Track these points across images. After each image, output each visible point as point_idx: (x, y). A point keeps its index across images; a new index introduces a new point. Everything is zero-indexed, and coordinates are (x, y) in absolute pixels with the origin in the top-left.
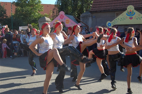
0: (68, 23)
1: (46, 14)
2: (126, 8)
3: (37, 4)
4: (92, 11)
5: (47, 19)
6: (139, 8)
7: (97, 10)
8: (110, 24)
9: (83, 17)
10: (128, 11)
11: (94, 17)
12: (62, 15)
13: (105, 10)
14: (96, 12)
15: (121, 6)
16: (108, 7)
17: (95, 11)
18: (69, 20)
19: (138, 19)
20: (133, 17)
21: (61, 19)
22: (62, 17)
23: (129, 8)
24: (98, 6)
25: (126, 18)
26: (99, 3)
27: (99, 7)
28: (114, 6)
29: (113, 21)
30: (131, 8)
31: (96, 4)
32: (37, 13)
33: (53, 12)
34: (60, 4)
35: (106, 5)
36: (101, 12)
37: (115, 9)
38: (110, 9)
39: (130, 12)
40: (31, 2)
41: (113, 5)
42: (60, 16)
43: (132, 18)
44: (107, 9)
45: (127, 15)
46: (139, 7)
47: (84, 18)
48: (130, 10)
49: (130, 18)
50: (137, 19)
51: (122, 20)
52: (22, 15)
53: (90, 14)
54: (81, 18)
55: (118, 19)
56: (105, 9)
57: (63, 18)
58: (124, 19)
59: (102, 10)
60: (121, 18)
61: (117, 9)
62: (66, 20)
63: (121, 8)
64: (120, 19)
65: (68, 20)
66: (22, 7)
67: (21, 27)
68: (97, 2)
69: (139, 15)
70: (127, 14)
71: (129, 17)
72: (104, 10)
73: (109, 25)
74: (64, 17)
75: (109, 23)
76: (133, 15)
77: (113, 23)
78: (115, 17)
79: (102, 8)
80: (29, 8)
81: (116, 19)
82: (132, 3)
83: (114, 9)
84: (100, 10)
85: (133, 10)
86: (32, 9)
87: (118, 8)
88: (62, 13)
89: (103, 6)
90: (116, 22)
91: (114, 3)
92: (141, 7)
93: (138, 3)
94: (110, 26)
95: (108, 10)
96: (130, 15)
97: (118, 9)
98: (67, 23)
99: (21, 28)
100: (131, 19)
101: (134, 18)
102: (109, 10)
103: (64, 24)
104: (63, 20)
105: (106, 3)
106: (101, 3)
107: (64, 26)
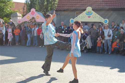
0: (38, 19)
1: (17, 10)
2: (85, 9)
3: (9, 1)
4: (57, 10)
5: (18, 14)
6: (96, 9)
7: (61, 9)
10: (87, 11)
11: (59, 14)
13: (68, 10)
14: (61, 10)
15: (80, 7)
16: (70, 8)
17: (59, 10)
18: (39, 16)
19: (95, 18)
20: (91, 16)
21: (32, 15)
22: (33, 13)
23: (88, 9)
24: (62, 6)
25: (85, 17)
26: (62, 4)
27: (62, 7)
29: (75, 19)
30: (89, 9)
31: (60, 4)
32: (9, 9)
33: (24, 9)
35: (68, 6)
36: (64, 10)
37: (75, 9)
38: (72, 9)
39: (89, 12)
41: (74, 6)
42: (31, 13)
43: (90, 17)
44: (69, 9)
45: (87, 14)
46: (94, 8)
48: (89, 11)
49: (88, 17)
50: (94, 18)
51: (82, 18)
56: (68, 9)
57: (34, 14)
58: (84, 17)
59: (65, 9)
60: (82, 17)
62: (37, 16)
63: (80, 9)
64: (81, 17)
65: (38, 16)
68: (61, 3)
69: (95, 15)
70: (86, 13)
71: (88, 16)
72: (66, 9)
73: (72, 21)
74: (34, 13)
75: (72, 20)
76: (91, 15)
78: (76, 15)
79: (65, 8)
81: (78, 17)
84: (63, 9)
85: (91, 11)
86: (4, 5)
87: (78, 9)
88: (33, 10)
89: (66, 6)
91: (75, 4)
92: (95, 8)
93: (93, 5)
95: (70, 10)
96: (88, 15)
97: (77, 9)
98: (37, 18)
100: (89, 18)
101: (91, 17)
102: (71, 9)
103: (35, 19)
104: (34, 16)
105: (68, 4)
106: (64, 4)
107: (35, 21)
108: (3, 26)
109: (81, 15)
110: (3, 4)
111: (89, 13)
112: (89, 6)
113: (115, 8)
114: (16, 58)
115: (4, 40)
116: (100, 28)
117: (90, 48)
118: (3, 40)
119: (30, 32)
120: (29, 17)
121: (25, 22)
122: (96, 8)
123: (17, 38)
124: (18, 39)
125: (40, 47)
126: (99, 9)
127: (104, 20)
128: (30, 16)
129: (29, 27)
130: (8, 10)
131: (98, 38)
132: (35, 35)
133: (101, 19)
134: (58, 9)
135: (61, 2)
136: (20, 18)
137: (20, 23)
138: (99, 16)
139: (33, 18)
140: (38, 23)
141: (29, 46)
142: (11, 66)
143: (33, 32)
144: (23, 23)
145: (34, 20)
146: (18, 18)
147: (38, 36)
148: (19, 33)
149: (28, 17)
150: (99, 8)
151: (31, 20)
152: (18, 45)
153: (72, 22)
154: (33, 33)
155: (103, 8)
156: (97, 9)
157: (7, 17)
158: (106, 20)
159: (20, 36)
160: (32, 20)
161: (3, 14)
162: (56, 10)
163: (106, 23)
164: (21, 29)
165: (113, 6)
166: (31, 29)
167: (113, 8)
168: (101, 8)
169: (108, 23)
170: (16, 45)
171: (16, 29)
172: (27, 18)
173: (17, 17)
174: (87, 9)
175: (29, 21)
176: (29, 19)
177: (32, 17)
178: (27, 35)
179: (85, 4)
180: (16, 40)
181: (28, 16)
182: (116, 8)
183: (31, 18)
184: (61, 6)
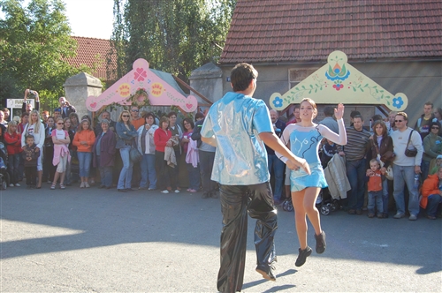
0: (160, 95)
1: (85, 66)
2: (324, 58)
3: (57, 35)
4: (225, 63)
5: (90, 79)
7: (238, 60)
8: (281, 101)
9: (200, 79)
10: (330, 67)
12: (140, 70)
13: (262, 62)
15: (306, 53)
16: (269, 54)
17: (232, 63)
18: (161, 85)
19: (359, 90)
20: (343, 82)
21: (139, 80)
22: (141, 75)
23: (334, 58)
24: (241, 49)
25: (324, 87)
26: (243, 42)
27: (243, 52)
28: (285, 51)
29: (288, 93)
30: (338, 58)
31: (236, 42)
32: (56, 62)
33: (109, 61)
34: (128, 39)
35: (263, 48)
37: (288, 61)
38: (275, 59)
39: (337, 70)
40: (40, 27)
41: (284, 47)
42: (135, 73)
43: (342, 86)
44: (268, 59)
45: (329, 78)
46: (355, 57)
47: (201, 81)
48: (337, 65)
49: (334, 86)
50: (355, 90)
51: (313, 91)
52: (14, 64)
53: (216, 69)
54: (191, 82)
55: (303, 87)
56: (262, 58)
57: (143, 80)
58: (319, 89)
59: (253, 60)
60: (311, 86)
61: (293, 59)
62: (153, 85)
63: (305, 58)
64: (308, 87)
65: (157, 83)
66: (14, 43)
67: (14, 100)
68: (239, 39)
69: (360, 78)
70: (326, 75)
71: (332, 83)
72: (257, 60)
73: (278, 103)
74: (146, 76)
75: (277, 99)
76: (343, 79)
77: (288, 99)
78: (290, 81)
79: (254, 55)
80: (35, 47)
81: (297, 89)
82: (343, 45)
83: (286, 59)
84: (245, 60)
85: (344, 66)
86: (43, 47)
87: (298, 59)
88: (141, 63)
89: (256, 48)
90: (297, 97)
91: (287, 44)
92: (358, 56)
93: (351, 46)
94: (280, 105)
95: (269, 62)
96: (336, 78)
97: (296, 61)
98: (154, 92)
99: (12, 103)
100: (338, 89)
101: (345, 87)
102: (273, 61)
103: (146, 95)
104: (143, 85)
105: (263, 41)
106: (249, 42)
107: (148, 102)
108: (37, 121)
109: (309, 81)
110: (38, 45)
111: (337, 74)
112: (338, 49)
113: (432, 54)
114: (81, 232)
115: (40, 168)
116: (379, 125)
117: (344, 196)
118: (36, 168)
119: (131, 140)
120: (127, 86)
121: (111, 107)
122: (363, 56)
123: (84, 163)
124: (87, 166)
125: (166, 192)
126: (371, 58)
127: (392, 97)
128: (129, 86)
129: (128, 123)
130: (55, 65)
131: (373, 163)
132: (147, 152)
133: (380, 94)
134: (227, 61)
135: (237, 35)
136: (95, 93)
137: (96, 109)
138: (372, 83)
139: (141, 92)
140: (158, 109)
141: (125, 190)
142: (62, 260)
143: (140, 139)
144: (105, 109)
145: (143, 99)
146: (90, 92)
147: (159, 154)
148: (93, 146)
149: (125, 90)
150: (374, 56)
151: (132, 97)
152: (87, 186)
153: (276, 106)
154: (139, 143)
155: (386, 56)
156: (367, 58)
157: (49, 89)
158: (400, 99)
159: (93, 154)
160: (138, 98)
161: (36, 78)
162: (222, 63)
163: (399, 106)
164: (98, 130)
165: (422, 48)
166: (134, 129)
167: (424, 54)
168: (379, 56)
169: (404, 106)
170: (82, 186)
171: (82, 129)
172: (120, 91)
173: (86, 89)
174: (329, 58)
175: (128, 101)
176: (128, 96)
177: (136, 89)
178: (118, 151)
179: (323, 42)
180: (81, 168)
181: (125, 85)
182: (434, 56)
183: (133, 92)
184: (238, 49)
